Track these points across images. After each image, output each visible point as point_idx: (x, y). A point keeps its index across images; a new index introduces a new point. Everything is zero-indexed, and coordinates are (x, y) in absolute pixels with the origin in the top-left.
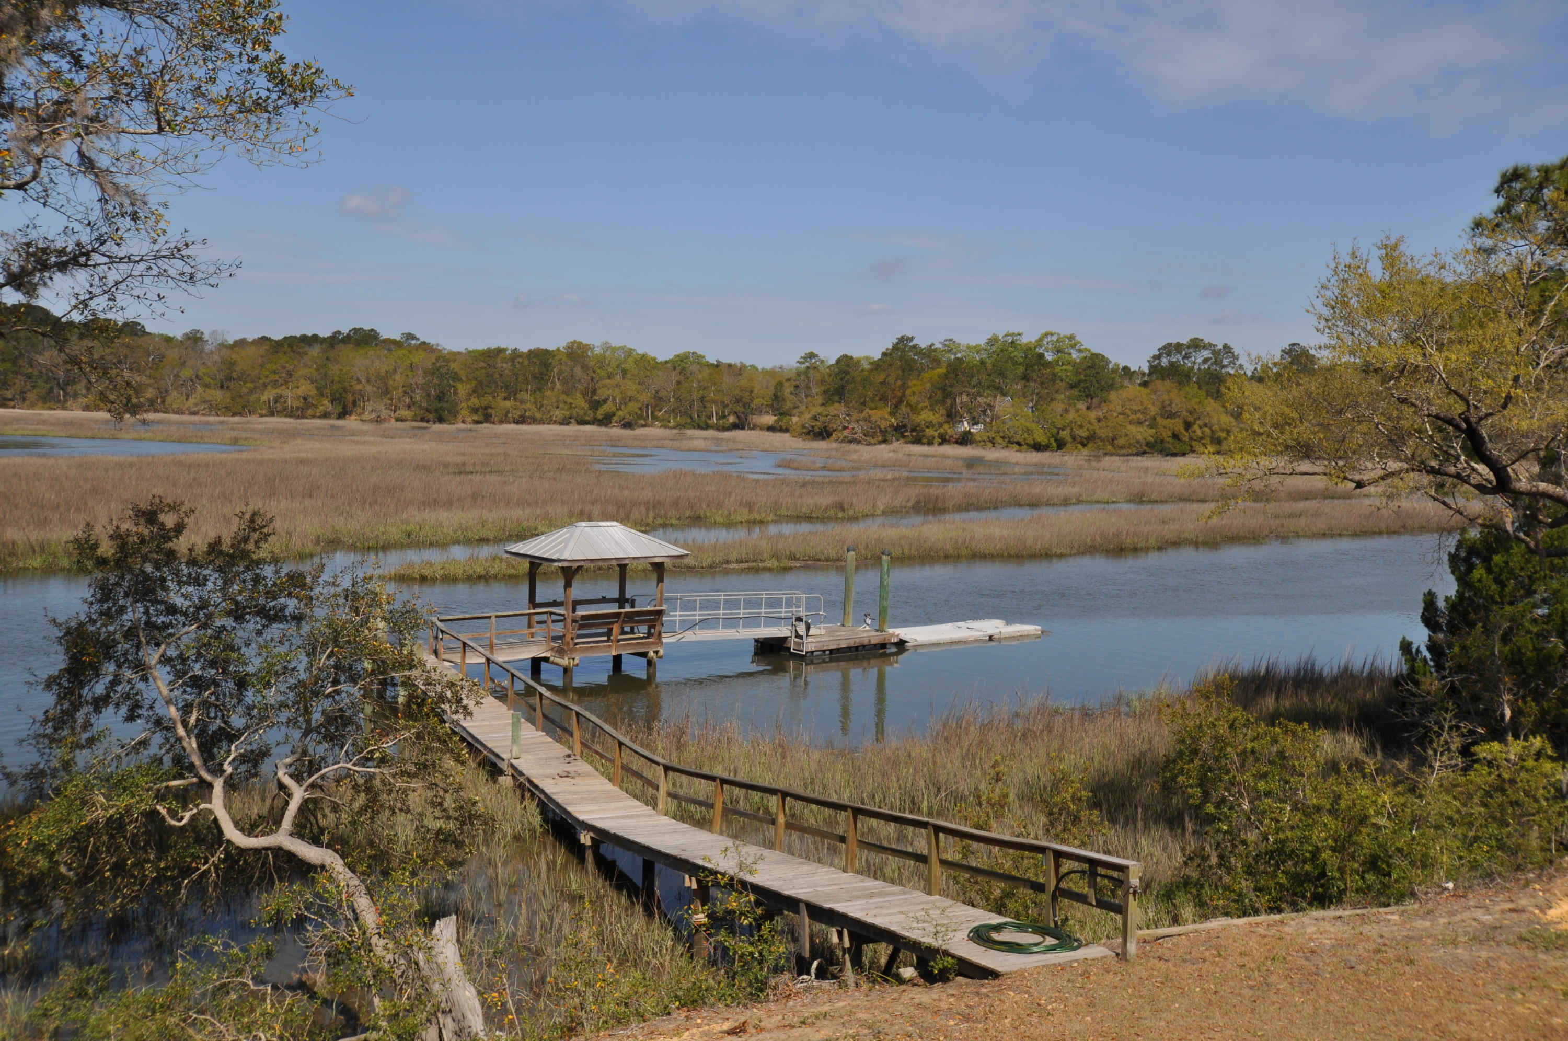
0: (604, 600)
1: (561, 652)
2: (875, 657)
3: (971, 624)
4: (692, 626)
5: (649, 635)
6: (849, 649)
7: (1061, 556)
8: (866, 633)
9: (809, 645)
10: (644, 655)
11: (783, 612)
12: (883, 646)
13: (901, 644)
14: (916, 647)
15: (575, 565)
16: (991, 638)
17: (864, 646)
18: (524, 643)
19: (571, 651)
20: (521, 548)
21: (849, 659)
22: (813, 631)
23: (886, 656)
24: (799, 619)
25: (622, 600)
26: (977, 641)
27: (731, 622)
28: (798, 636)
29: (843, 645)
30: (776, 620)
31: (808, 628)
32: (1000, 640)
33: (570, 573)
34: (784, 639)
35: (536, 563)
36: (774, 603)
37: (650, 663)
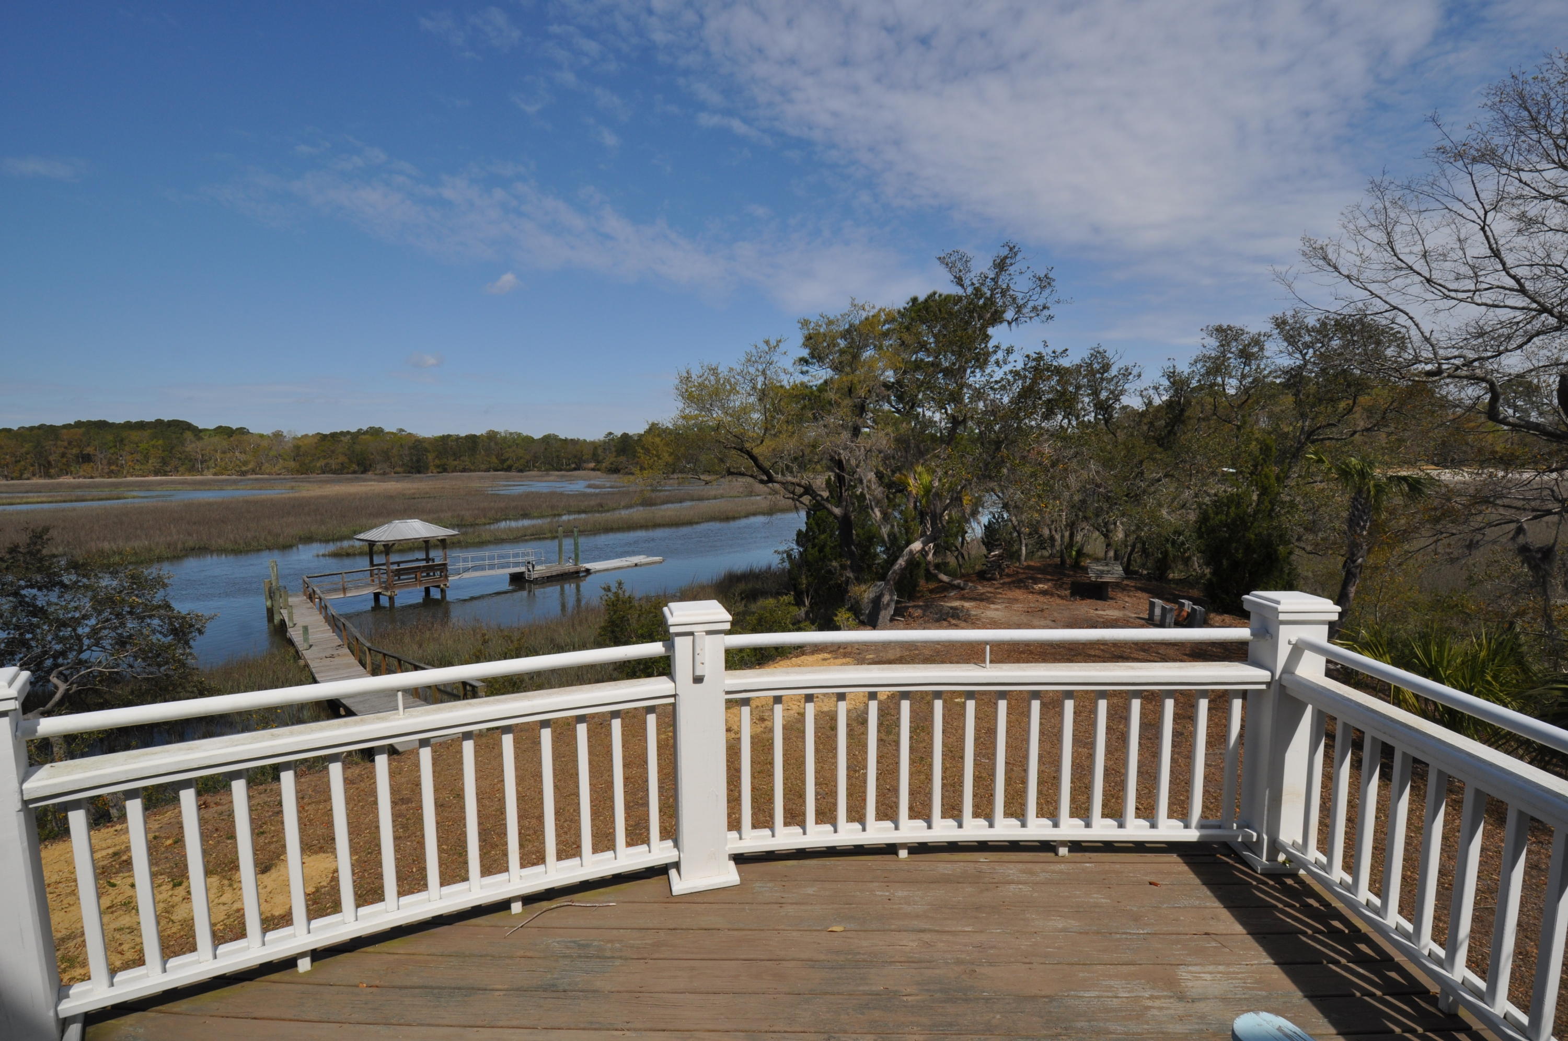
0: (417, 560)
1: (386, 589)
2: (573, 578)
3: (628, 559)
4: (466, 570)
5: (441, 576)
6: (558, 575)
7: (697, 523)
8: (569, 566)
9: (535, 575)
10: (438, 587)
11: (520, 560)
12: (577, 572)
13: (588, 571)
14: (596, 572)
15: (391, 543)
16: (636, 565)
17: (566, 574)
18: (367, 585)
19: (392, 588)
20: (362, 536)
21: (558, 580)
22: (537, 568)
23: (578, 577)
24: (529, 563)
25: (427, 559)
26: (628, 567)
27: (492, 567)
28: (529, 571)
29: (554, 574)
30: (516, 564)
31: (533, 567)
32: (641, 565)
33: (388, 548)
34: (523, 573)
35: (372, 544)
36: (516, 555)
37: (443, 591)
